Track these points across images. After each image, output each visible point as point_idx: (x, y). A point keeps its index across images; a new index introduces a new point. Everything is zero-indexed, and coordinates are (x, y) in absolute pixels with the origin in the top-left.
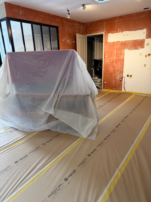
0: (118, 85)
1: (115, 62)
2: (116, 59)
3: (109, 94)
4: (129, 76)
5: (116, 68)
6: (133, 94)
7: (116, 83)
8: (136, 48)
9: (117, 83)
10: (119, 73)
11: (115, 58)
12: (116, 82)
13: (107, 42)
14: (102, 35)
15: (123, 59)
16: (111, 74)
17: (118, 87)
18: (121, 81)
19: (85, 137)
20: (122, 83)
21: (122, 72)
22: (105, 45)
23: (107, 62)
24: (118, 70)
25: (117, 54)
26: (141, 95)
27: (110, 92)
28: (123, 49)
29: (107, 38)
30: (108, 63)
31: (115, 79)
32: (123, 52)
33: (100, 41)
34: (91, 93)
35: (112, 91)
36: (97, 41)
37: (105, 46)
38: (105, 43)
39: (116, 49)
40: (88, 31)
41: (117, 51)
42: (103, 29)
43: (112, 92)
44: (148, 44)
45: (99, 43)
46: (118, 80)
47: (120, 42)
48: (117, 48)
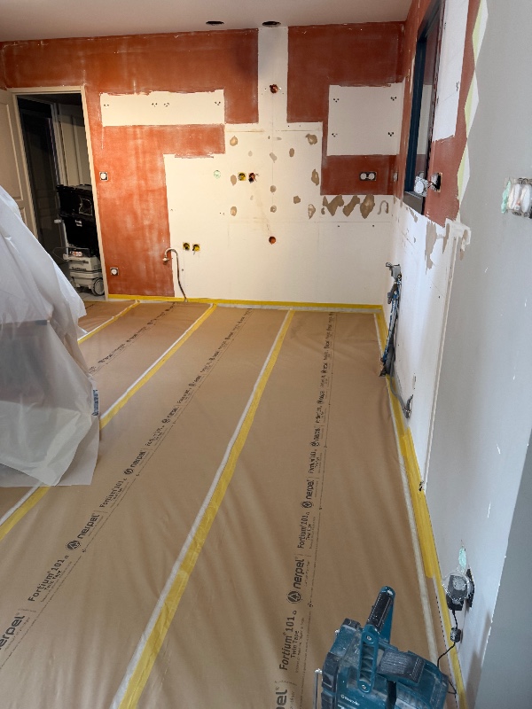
0: (159, 278)
1: (136, 197)
2: (139, 187)
3: (132, 312)
4: (191, 247)
5: (142, 219)
6: (209, 306)
7: (153, 273)
8: (200, 154)
9: (154, 270)
10: (155, 238)
11: (133, 182)
12: (151, 267)
13: (99, 125)
14: (78, 96)
15: (165, 189)
16: (129, 239)
17: (158, 285)
18: (167, 263)
19: (50, 485)
20: (172, 271)
21: (165, 233)
22: (92, 134)
23: (107, 195)
24: (151, 227)
25: (138, 168)
26: (233, 306)
27: (136, 302)
28: (158, 152)
29: (96, 110)
30: (114, 199)
31: (147, 259)
32: (159, 164)
33: (74, 120)
34: (56, 313)
35: (141, 300)
36: (61, 116)
37: (95, 140)
38: (91, 128)
39: (133, 152)
40: (18, 76)
41: (137, 158)
42: (79, 76)
43: (141, 302)
44: (234, 142)
45: (69, 126)
46: (158, 259)
47: (146, 129)
48: (136, 149)
